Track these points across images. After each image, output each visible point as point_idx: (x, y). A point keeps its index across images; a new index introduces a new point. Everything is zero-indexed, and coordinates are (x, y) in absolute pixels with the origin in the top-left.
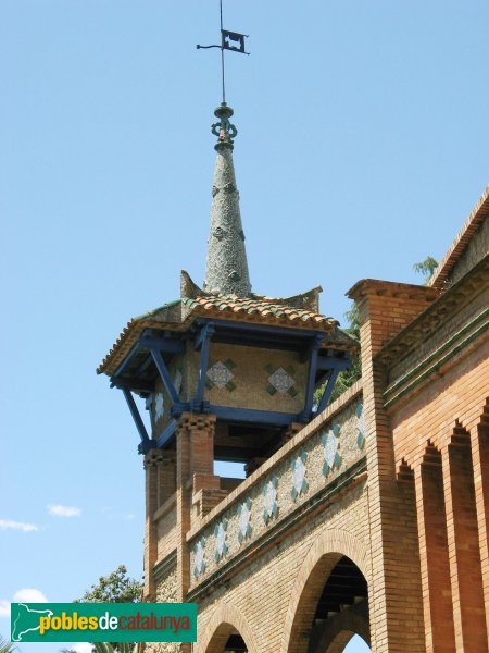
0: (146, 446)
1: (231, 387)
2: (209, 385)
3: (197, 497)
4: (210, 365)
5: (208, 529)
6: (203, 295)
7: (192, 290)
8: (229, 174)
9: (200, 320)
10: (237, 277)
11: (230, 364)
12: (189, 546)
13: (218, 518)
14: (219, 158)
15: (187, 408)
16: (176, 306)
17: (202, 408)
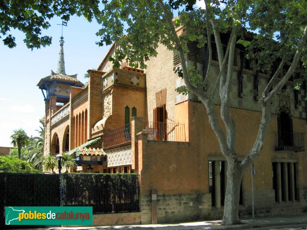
0: (45, 100)
1: (60, 91)
2: (56, 91)
3: (52, 111)
4: (56, 87)
5: (54, 117)
6: (55, 74)
7: (53, 74)
8: (62, 50)
9: (54, 80)
10: (63, 71)
11: (60, 87)
12: (51, 119)
13: (55, 115)
14: (60, 47)
15: (51, 95)
16: (50, 76)
17: (54, 95)
